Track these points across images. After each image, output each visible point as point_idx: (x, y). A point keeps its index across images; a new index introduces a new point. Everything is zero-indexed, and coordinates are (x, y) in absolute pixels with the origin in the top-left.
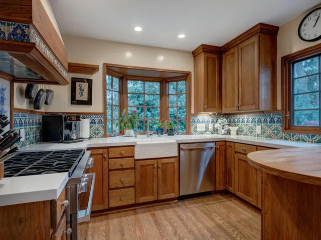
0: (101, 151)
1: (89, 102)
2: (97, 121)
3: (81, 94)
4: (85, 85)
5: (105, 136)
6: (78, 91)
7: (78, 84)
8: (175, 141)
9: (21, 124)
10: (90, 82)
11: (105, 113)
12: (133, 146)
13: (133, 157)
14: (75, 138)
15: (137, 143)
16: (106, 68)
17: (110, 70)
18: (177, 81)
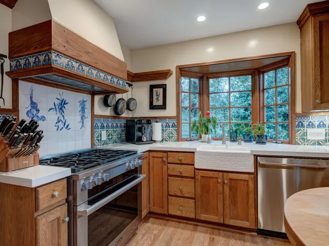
0: (160, 155)
1: (163, 107)
2: (171, 124)
3: (158, 99)
4: (160, 91)
5: (178, 140)
6: (155, 97)
7: (155, 90)
8: (249, 152)
9: (103, 127)
10: (164, 87)
11: (178, 117)
12: (193, 153)
13: (193, 165)
14: (145, 140)
15: (197, 150)
16: (179, 70)
17: (183, 71)
18: (275, 69)
